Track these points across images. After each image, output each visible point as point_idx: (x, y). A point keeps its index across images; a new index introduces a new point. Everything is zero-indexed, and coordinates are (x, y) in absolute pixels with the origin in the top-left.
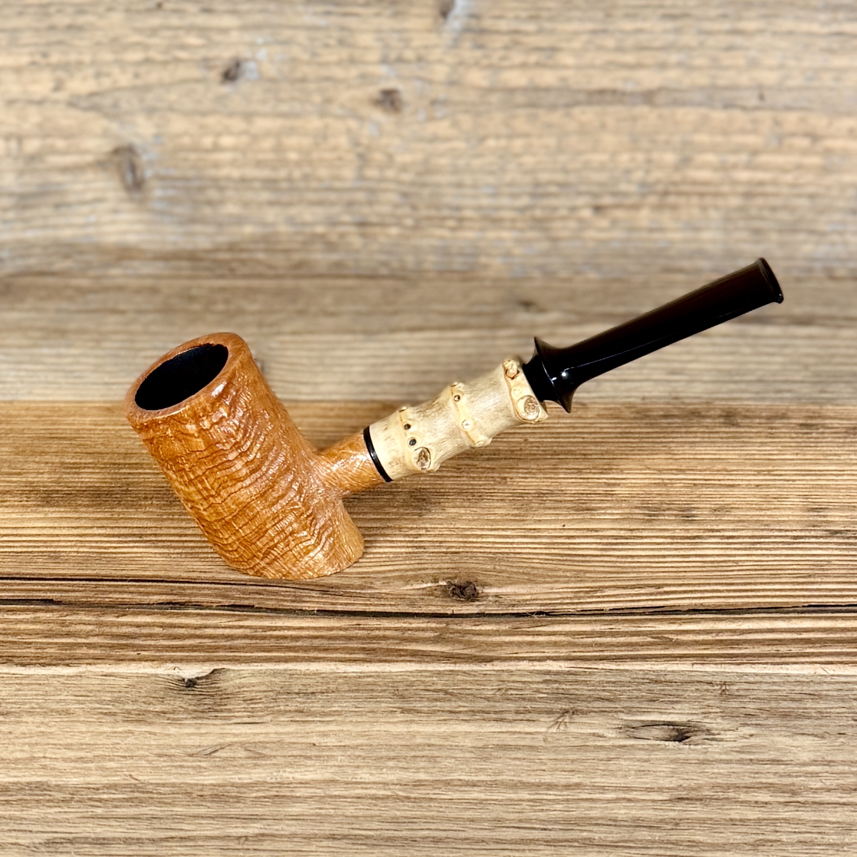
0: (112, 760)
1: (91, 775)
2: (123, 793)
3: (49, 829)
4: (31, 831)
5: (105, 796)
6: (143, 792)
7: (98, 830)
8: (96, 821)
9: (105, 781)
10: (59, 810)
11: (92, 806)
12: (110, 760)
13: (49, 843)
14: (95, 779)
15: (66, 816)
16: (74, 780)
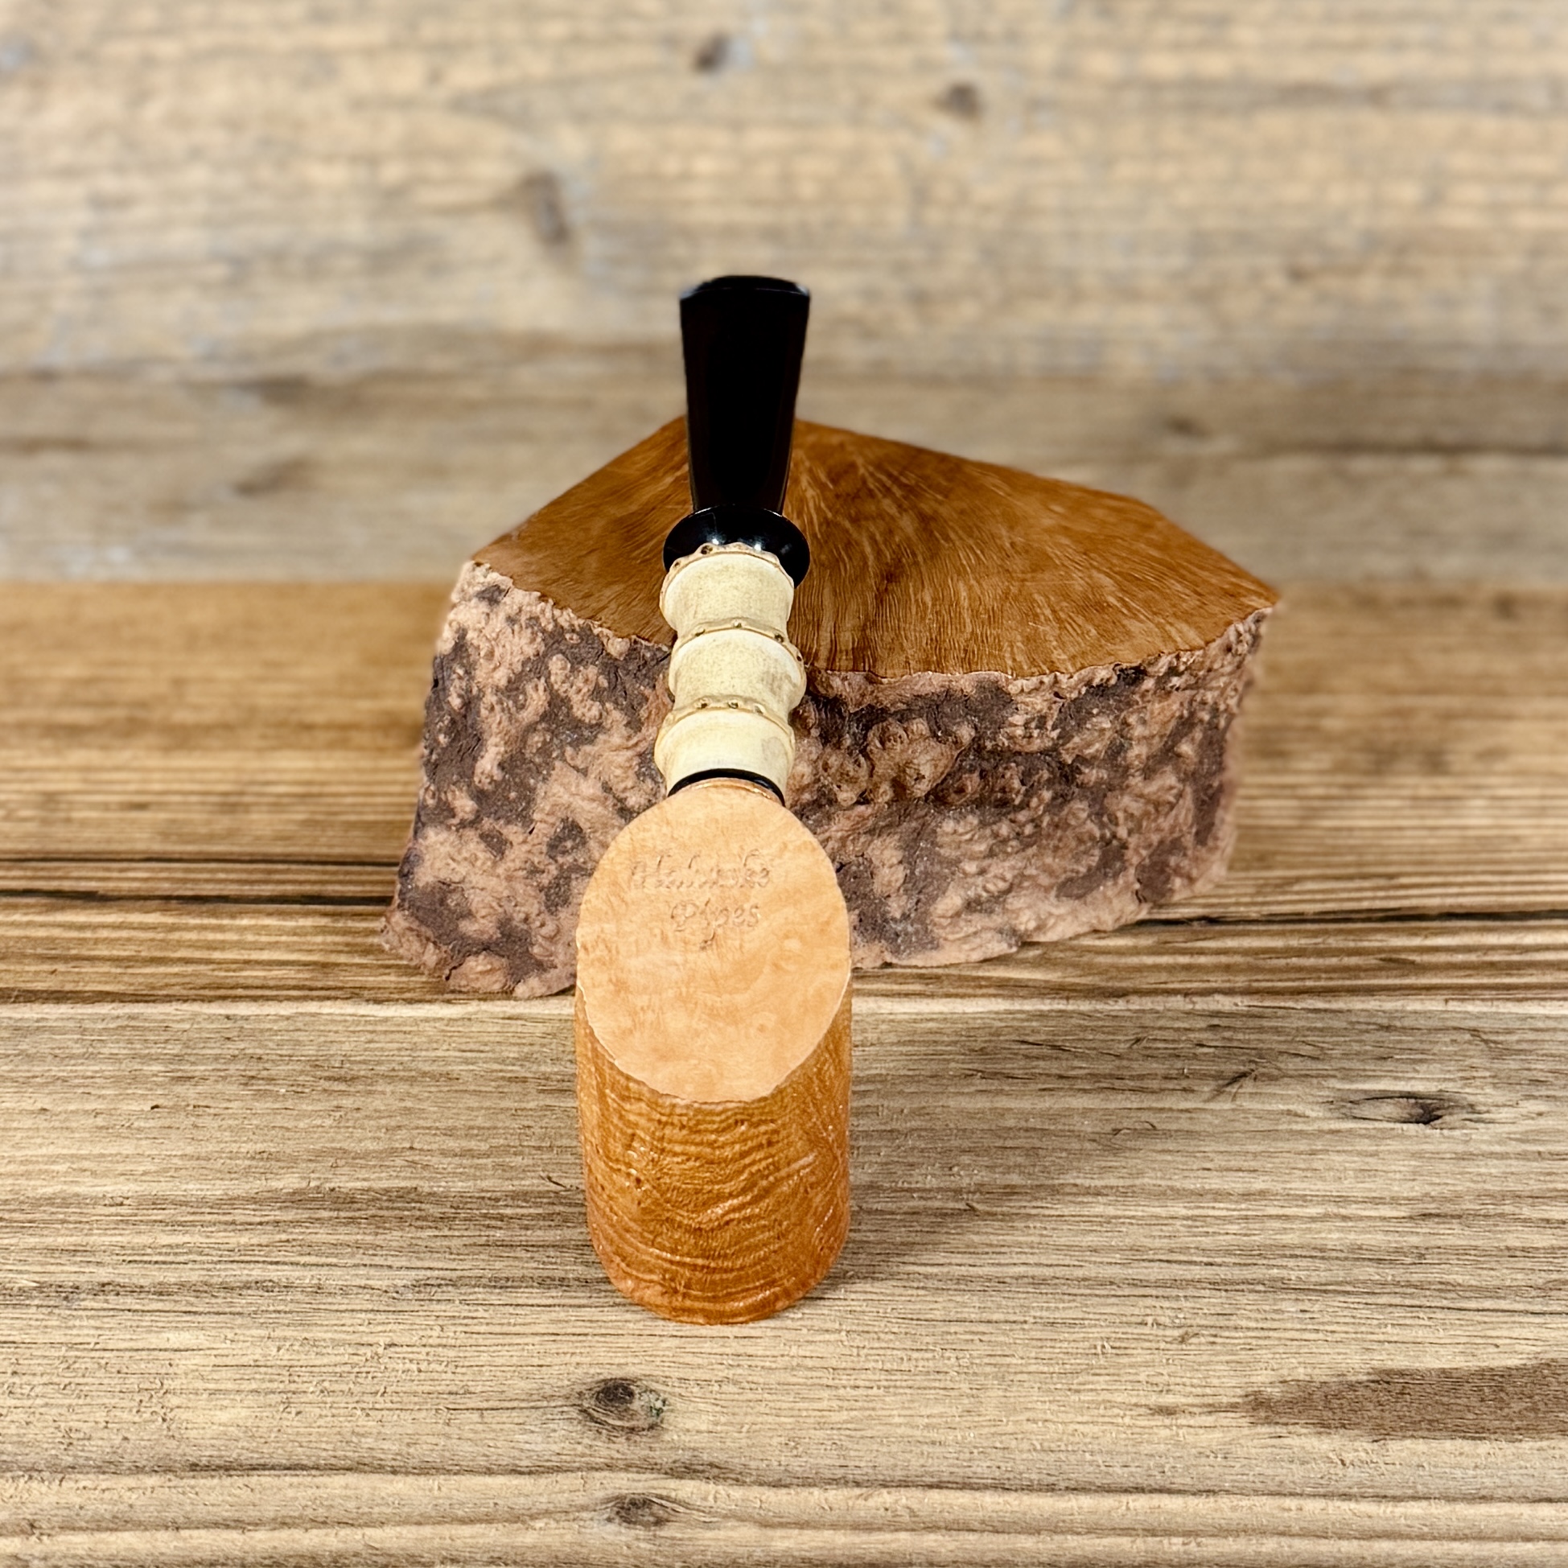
0: (521, 1153)
1: (485, 1178)
2: (537, 1205)
3: (419, 1264)
4: (390, 1267)
5: (508, 1211)
6: (570, 1205)
7: (498, 1265)
8: (493, 1250)
9: (508, 1186)
10: (437, 1233)
11: (488, 1226)
12: (515, 1154)
13: (416, 1286)
14: (491, 1183)
15: (446, 1243)
16: (459, 1186)
